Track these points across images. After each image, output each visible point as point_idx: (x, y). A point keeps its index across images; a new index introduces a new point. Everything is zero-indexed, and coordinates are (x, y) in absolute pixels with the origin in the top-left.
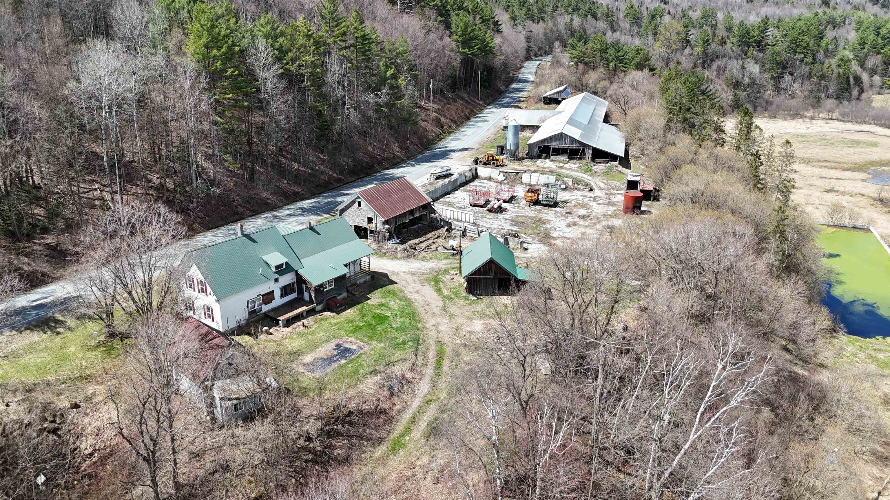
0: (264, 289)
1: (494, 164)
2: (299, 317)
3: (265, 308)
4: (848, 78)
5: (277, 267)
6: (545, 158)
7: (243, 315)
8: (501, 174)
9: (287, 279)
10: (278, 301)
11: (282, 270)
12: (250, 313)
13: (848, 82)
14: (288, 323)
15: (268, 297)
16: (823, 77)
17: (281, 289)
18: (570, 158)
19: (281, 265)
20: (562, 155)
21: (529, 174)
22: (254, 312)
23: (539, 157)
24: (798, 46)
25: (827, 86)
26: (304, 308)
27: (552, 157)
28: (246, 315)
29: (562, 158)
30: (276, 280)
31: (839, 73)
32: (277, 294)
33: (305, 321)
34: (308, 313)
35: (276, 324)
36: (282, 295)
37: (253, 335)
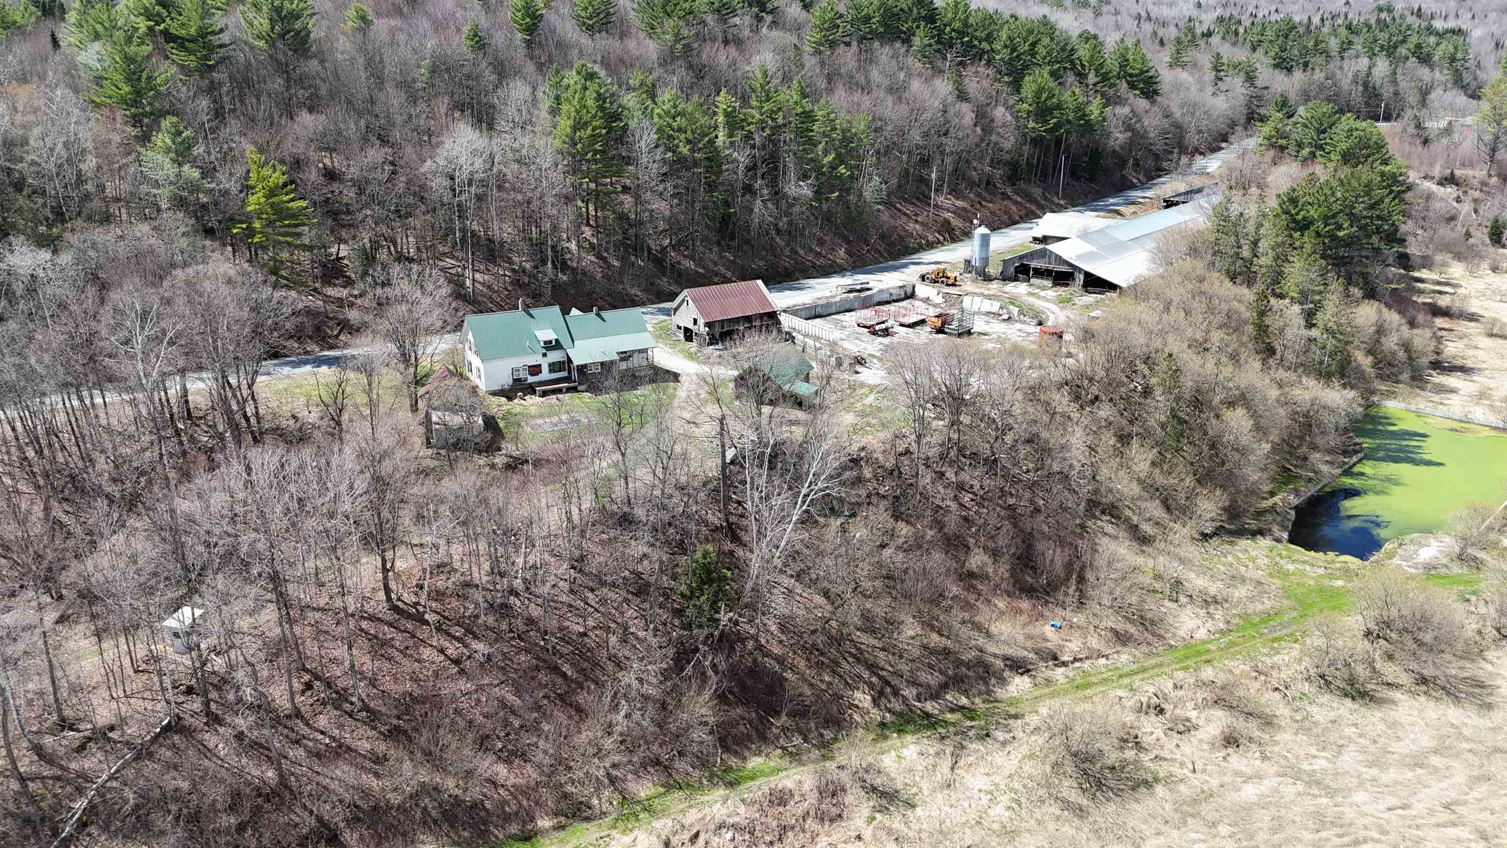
0: (532, 361)
1: (943, 282)
2: (560, 391)
3: (531, 379)
5: (545, 343)
6: (1024, 281)
7: (506, 381)
9: (555, 356)
10: (545, 375)
11: (551, 346)
12: (515, 380)
14: (544, 394)
15: (535, 370)
17: (550, 365)
18: (1055, 284)
19: (550, 342)
20: (1045, 279)
21: (970, 298)
22: (519, 380)
23: (1016, 279)
26: (567, 384)
27: (1032, 280)
28: (511, 382)
30: (544, 355)
32: (545, 368)
33: (560, 396)
34: (569, 390)
35: (534, 392)
36: (550, 371)
37: (510, 399)
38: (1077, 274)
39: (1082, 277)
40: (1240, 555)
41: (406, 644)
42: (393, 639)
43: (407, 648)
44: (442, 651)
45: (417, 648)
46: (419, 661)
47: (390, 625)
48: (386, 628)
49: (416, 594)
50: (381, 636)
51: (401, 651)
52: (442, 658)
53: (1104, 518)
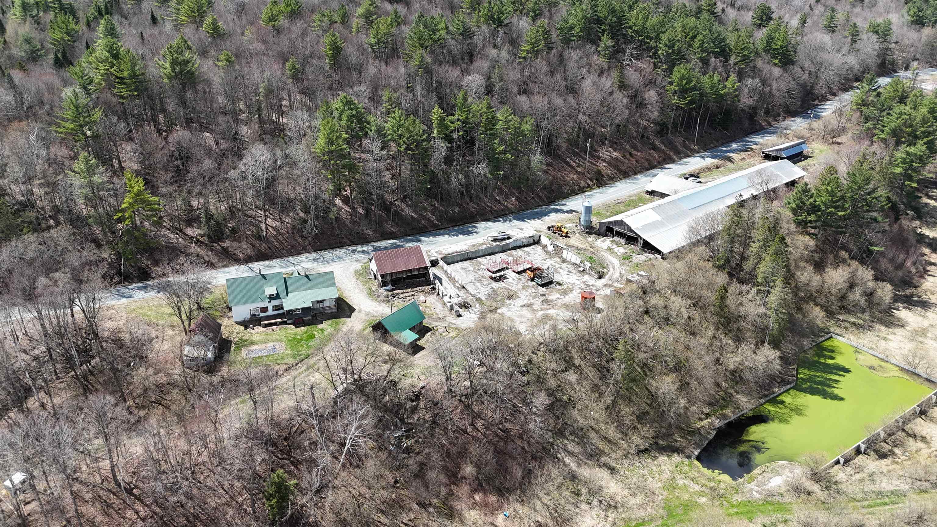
0: (262, 305)
1: (559, 234)
2: (275, 324)
3: (262, 315)
5: (270, 295)
6: (610, 237)
7: (246, 316)
9: (275, 302)
10: (271, 312)
11: (272, 298)
12: (252, 316)
14: (266, 326)
15: (264, 310)
17: (273, 307)
18: (626, 244)
19: (273, 295)
20: (622, 238)
21: (566, 252)
22: (255, 315)
23: (606, 235)
26: (280, 320)
28: (250, 316)
29: (621, 241)
30: (270, 302)
32: (270, 309)
33: (274, 327)
34: (281, 323)
35: (259, 325)
36: (273, 310)
37: (246, 327)
38: (639, 239)
39: (642, 241)
40: (654, 469)
41: (119, 507)
42: (113, 503)
43: (119, 509)
44: (137, 512)
45: (125, 510)
46: (124, 518)
47: (114, 494)
48: (112, 495)
49: (132, 477)
50: (108, 501)
51: (116, 511)
52: (136, 517)
53: (571, 438)
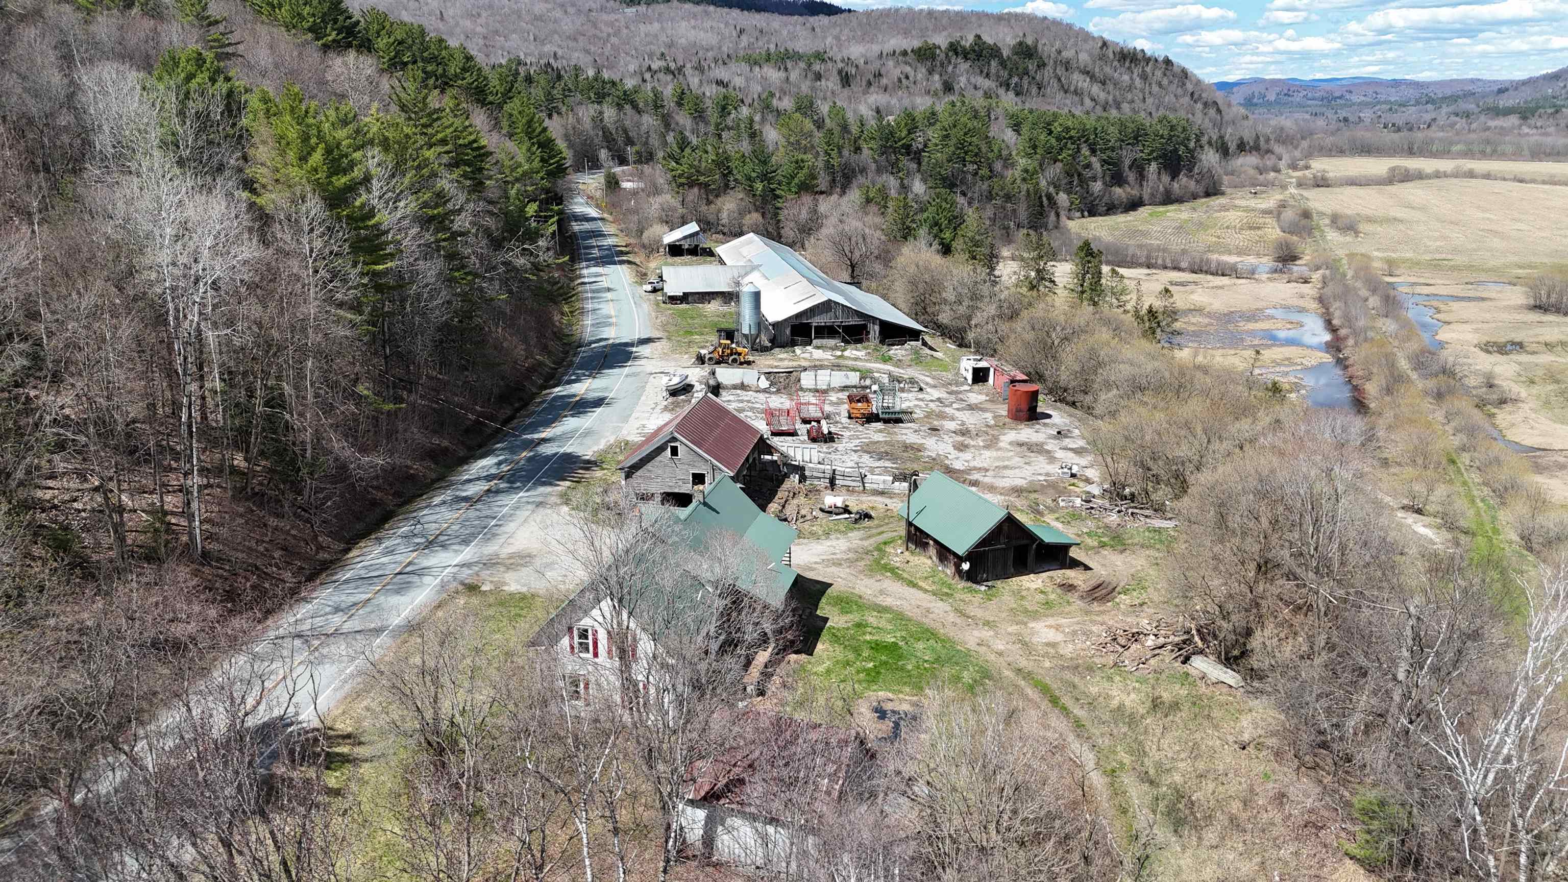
1: (735, 361)
4: (1040, 197)
6: (804, 344)
8: (763, 377)
13: (1042, 205)
16: (1008, 198)
18: (849, 342)
20: (828, 338)
21: (812, 373)
23: (793, 344)
24: (966, 153)
25: (1014, 210)
27: (814, 342)
29: (832, 342)
31: (1028, 190)
38: (870, 326)
39: (877, 328)
